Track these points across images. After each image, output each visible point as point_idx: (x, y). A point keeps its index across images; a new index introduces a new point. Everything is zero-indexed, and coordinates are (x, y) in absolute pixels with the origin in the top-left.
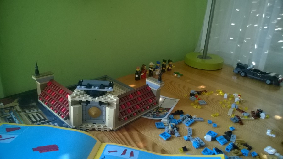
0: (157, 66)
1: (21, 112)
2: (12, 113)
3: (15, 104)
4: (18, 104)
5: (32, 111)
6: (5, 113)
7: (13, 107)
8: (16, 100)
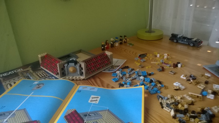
0: (116, 40)
1: (33, 73)
2: (28, 74)
3: (29, 69)
4: (31, 69)
5: (39, 72)
6: (24, 74)
7: (28, 70)
8: (30, 67)
